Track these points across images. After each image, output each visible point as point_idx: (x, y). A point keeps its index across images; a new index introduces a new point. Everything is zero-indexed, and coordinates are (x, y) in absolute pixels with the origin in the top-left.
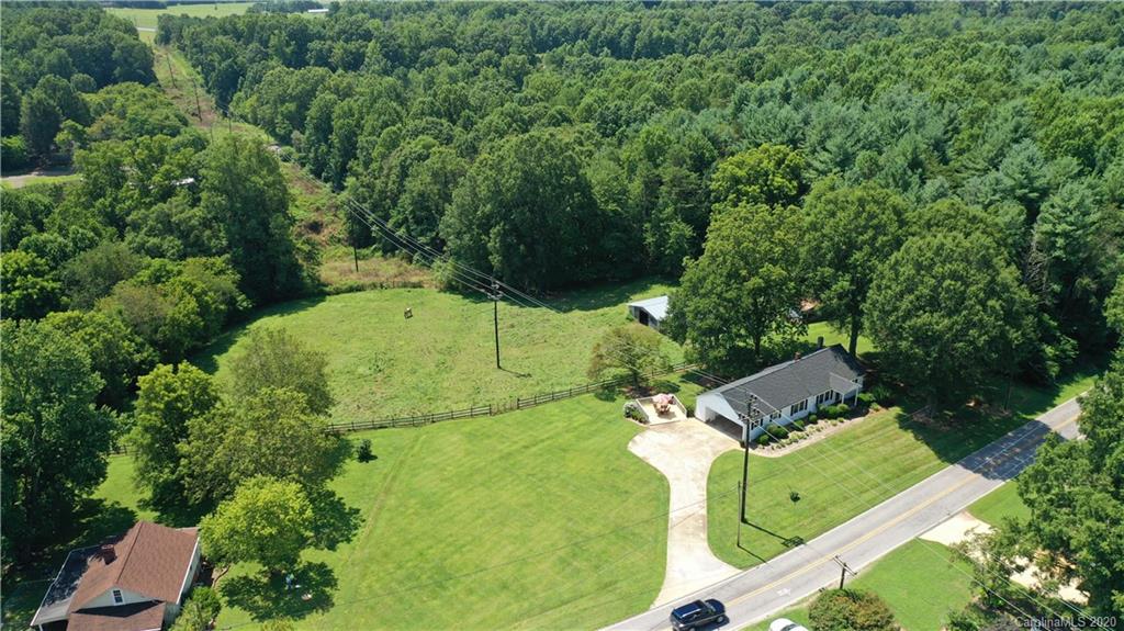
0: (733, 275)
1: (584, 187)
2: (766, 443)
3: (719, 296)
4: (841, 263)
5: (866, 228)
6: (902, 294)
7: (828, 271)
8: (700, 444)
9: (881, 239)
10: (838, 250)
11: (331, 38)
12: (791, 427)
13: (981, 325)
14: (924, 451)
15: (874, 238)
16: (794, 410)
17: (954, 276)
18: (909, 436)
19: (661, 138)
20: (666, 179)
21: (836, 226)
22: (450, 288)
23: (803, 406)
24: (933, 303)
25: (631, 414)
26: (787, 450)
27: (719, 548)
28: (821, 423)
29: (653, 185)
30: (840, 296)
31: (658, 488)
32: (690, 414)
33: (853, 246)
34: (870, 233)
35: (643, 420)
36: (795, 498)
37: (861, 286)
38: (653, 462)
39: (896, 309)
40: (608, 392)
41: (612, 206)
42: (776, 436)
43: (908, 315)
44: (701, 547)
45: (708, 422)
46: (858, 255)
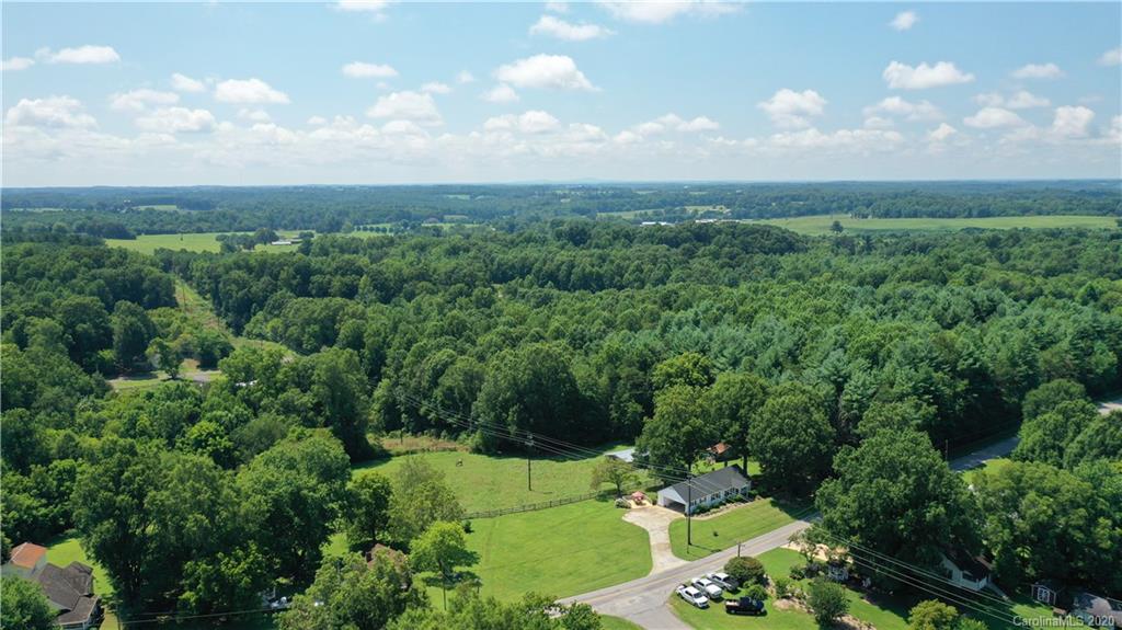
0: (673, 425)
1: (572, 382)
2: (698, 514)
3: (667, 436)
4: (734, 416)
5: (746, 396)
6: (765, 430)
7: (727, 421)
8: (662, 516)
9: (754, 402)
10: (731, 408)
11: (330, 273)
12: (713, 507)
13: (804, 442)
14: (784, 515)
15: (750, 402)
16: (713, 499)
17: (789, 417)
18: (777, 510)
19: (617, 349)
20: (623, 375)
21: (729, 396)
22: (477, 450)
23: (718, 496)
24: (781, 432)
25: (619, 506)
26: (710, 517)
27: (678, 554)
28: (728, 505)
29: (614, 380)
30: (734, 435)
31: (643, 535)
32: (654, 503)
33: (739, 406)
34: (748, 399)
35: (628, 507)
36: (716, 535)
37: (745, 427)
38: (637, 524)
39: (763, 437)
40: (603, 497)
41: (589, 393)
42: (703, 511)
43: (769, 440)
44: (669, 555)
45: (665, 506)
46: (742, 411)
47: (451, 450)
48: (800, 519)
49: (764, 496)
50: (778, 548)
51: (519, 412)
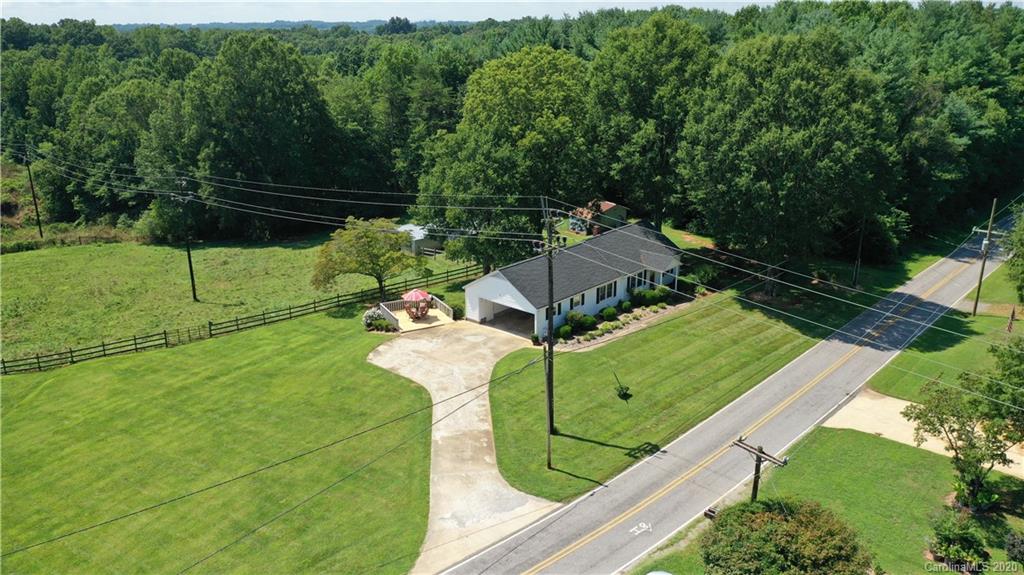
1: (320, 107)
2: (568, 337)
3: (487, 157)
4: (642, 107)
5: (669, 57)
6: (732, 116)
7: (624, 119)
8: (474, 346)
9: (690, 68)
10: (634, 90)
12: (601, 317)
13: (847, 134)
15: (680, 70)
16: (600, 297)
17: (802, 74)
19: (407, 55)
20: (414, 95)
21: (632, 60)
23: (610, 291)
24: (779, 115)
25: (373, 325)
26: (601, 342)
27: (519, 475)
28: (637, 311)
29: (400, 105)
30: (644, 151)
31: (416, 406)
32: (458, 314)
33: (654, 81)
34: (676, 62)
35: (392, 328)
36: (625, 396)
37: (670, 131)
38: (405, 372)
39: (726, 133)
40: (345, 308)
41: (351, 126)
42: (579, 328)
43: (746, 137)
44: (488, 479)
45: (483, 322)
46: (663, 91)
47: (108, 241)
48: (825, 335)
49: (715, 285)
50: (820, 431)
51: (214, 161)
